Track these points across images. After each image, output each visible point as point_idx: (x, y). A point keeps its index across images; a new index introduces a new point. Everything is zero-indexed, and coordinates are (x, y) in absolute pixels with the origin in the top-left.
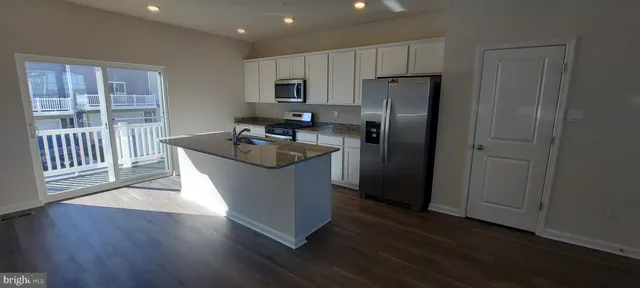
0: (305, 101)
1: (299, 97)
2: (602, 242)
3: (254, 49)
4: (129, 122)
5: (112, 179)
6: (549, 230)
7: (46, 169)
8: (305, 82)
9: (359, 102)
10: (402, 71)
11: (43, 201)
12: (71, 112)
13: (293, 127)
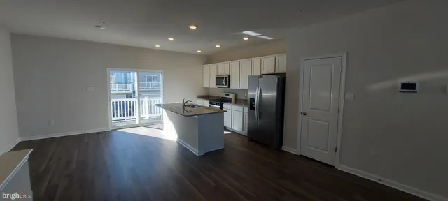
0: (229, 87)
1: (226, 84)
2: (362, 172)
3: (209, 59)
4: (150, 97)
5: (137, 122)
6: (342, 166)
7: (114, 117)
8: (229, 76)
9: (246, 87)
10: (272, 71)
11: (111, 129)
12: (131, 91)
13: (222, 101)
